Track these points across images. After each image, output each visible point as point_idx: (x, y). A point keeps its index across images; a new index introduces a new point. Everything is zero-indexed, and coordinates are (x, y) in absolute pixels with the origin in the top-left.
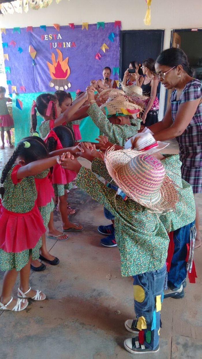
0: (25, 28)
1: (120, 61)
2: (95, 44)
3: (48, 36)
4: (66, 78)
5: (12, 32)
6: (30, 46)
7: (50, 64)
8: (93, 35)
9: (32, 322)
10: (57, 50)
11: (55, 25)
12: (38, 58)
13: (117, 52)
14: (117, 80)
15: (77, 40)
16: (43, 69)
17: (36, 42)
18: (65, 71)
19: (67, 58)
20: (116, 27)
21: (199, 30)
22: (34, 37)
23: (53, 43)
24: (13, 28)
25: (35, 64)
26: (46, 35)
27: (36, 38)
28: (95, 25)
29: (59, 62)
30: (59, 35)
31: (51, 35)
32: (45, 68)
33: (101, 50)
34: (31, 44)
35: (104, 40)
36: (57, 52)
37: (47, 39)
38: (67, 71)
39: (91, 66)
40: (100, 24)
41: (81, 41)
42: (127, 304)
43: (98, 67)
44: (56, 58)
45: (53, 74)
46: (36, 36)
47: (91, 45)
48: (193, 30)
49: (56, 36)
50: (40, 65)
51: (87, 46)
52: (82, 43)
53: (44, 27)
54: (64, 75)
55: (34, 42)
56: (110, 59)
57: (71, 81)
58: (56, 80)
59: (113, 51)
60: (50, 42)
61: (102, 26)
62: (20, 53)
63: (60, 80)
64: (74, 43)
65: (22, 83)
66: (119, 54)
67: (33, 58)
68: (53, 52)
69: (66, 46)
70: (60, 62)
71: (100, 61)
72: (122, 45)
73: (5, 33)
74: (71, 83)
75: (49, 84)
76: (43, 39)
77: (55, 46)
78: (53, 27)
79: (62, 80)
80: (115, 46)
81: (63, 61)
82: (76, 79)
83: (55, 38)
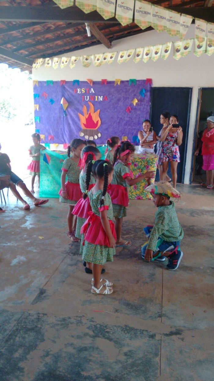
0: (58, 81)
1: (150, 116)
2: (126, 99)
3: (81, 89)
4: (96, 129)
5: (45, 85)
6: (63, 98)
7: (81, 115)
8: (125, 90)
10: (89, 102)
11: (88, 80)
12: (69, 110)
13: (147, 106)
15: (109, 94)
16: (73, 120)
17: (68, 95)
18: (95, 122)
19: (99, 110)
20: (147, 84)
22: (67, 90)
23: (86, 97)
24: (45, 80)
25: (66, 115)
26: (79, 88)
27: (69, 91)
28: (128, 81)
29: (90, 114)
30: (92, 89)
31: (84, 89)
32: (76, 119)
33: (132, 104)
34: (63, 96)
35: (135, 95)
36: (89, 105)
37: (80, 92)
38: (97, 122)
39: (121, 118)
40: (132, 81)
41: (112, 96)
43: (128, 119)
44: (88, 110)
45: (84, 124)
46: (69, 89)
47: (122, 99)
49: (88, 90)
50: (71, 116)
51: (119, 100)
52: (113, 97)
53: (77, 82)
54: (95, 125)
56: (140, 112)
57: (101, 132)
58: (86, 130)
59: (144, 105)
60: (83, 95)
61: (133, 82)
62: (52, 104)
63: (90, 130)
64: (106, 97)
65: (51, 132)
66: (149, 109)
67: (65, 109)
68: (85, 105)
69: (98, 99)
70: (92, 114)
72: (152, 100)
73: (37, 85)
74: (101, 133)
75: (79, 133)
76: (76, 92)
77: (87, 99)
78: (87, 81)
79: (92, 130)
80: (145, 101)
81: (94, 113)
82: (107, 129)
83: (87, 92)
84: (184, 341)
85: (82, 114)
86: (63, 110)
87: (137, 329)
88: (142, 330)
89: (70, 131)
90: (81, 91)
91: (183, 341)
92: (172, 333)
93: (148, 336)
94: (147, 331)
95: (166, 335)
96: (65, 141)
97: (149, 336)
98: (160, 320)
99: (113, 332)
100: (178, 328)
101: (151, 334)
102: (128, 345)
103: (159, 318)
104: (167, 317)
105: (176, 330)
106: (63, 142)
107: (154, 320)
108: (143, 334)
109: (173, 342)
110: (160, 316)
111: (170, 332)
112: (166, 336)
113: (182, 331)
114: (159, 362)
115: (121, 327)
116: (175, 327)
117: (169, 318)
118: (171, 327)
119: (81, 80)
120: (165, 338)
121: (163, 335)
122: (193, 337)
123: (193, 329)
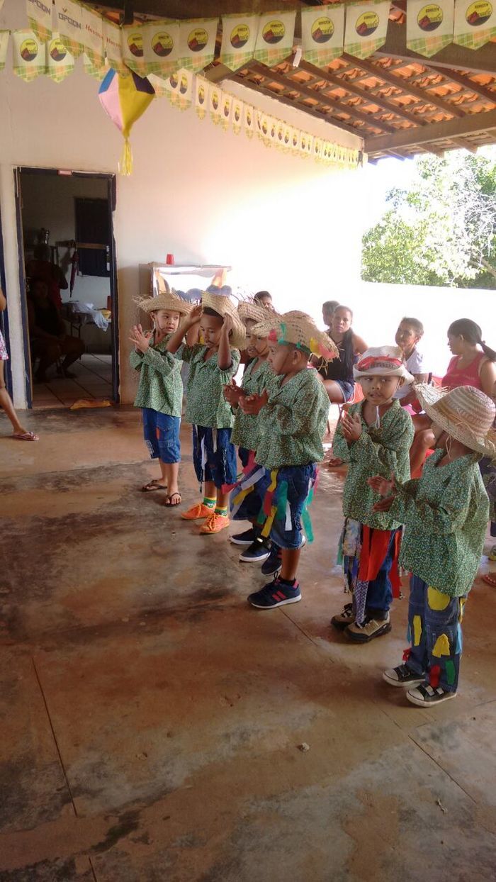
9: (179, 853)
21: (74, 173)
42: (302, 727)
48: (61, 172)
84: (149, 842)
87: (16, 871)
88: (32, 867)
91: (148, 844)
92: (114, 836)
93: (54, 873)
94: (45, 862)
95: (102, 847)
97: (57, 873)
98: (72, 810)
100: (122, 813)
101: (60, 863)
103: (66, 806)
104: (88, 791)
105: (121, 819)
107: (55, 820)
108: (38, 876)
109: (125, 859)
110: (67, 799)
111: (108, 834)
112: (102, 851)
113: (135, 815)
116: (116, 811)
117: (93, 794)
118: (106, 818)
120: (100, 858)
121: (93, 851)
122: (167, 818)
123: (159, 799)
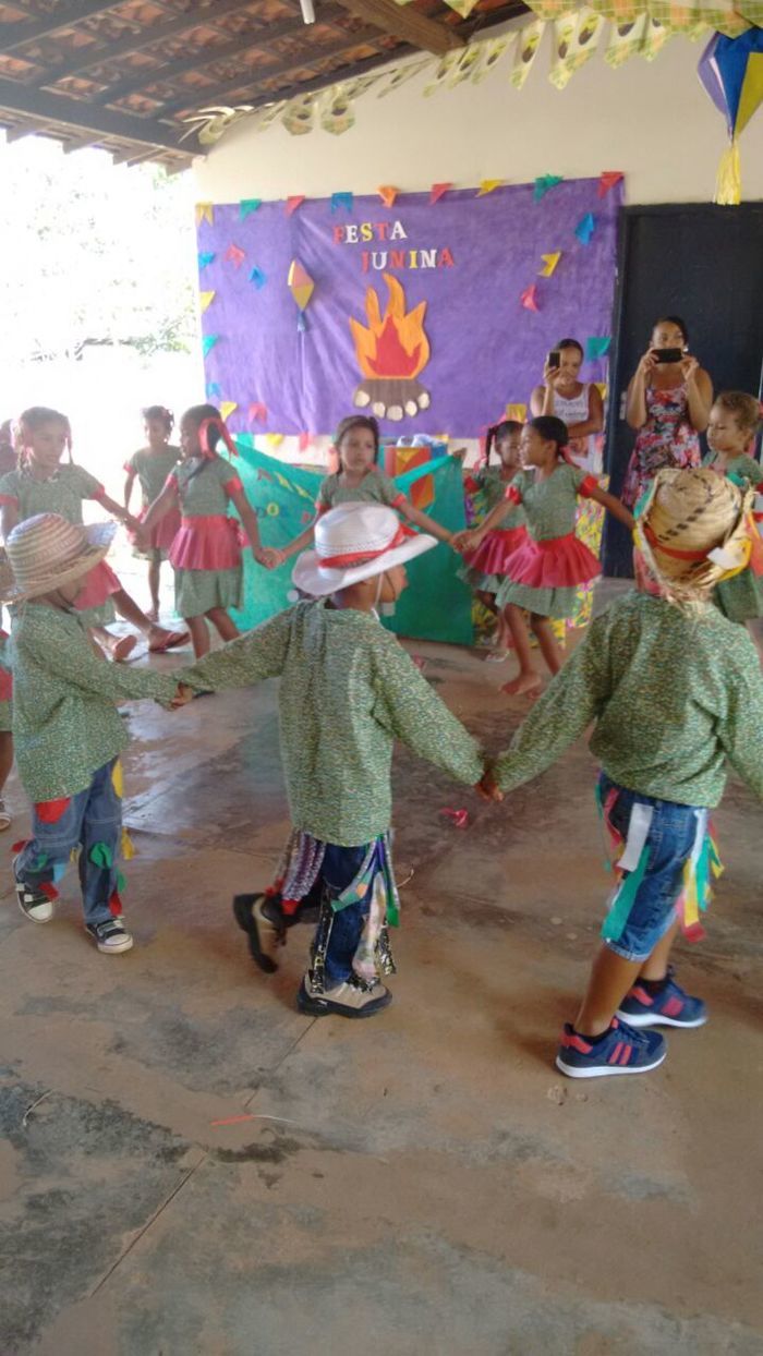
0: (281, 201)
1: (614, 316)
2: (522, 256)
3: (359, 227)
4: (412, 376)
5: (236, 217)
6: (293, 265)
7: (360, 326)
8: (518, 224)
9: (285, 1221)
10: (386, 276)
11: (384, 190)
12: (320, 306)
13: (605, 282)
14: (601, 381)
15: (460, 241)
16: (331, 344)
17: (315, 253)
18: (410, 352)
19: (422, 306)
20: (604, 193)
22: (312, 234)
23: (374, 254)
24: (236, 200)
25: (308, 328)
26: (350, 225)
27: (316, 238)
28: (529, 187)
29: (390, 321)
30: (398, 224)
31: (369, 225)
32: (342, 342)
34: (296, 255)
35: (557, 240)
36: (385, 285)
37: (354, 238)
38: (417, 350)
39: (505, 334)
40: (548, 185)
41: (473, 246)
44: (383, 306)
45: (368, 359)
46: (315, 229)
47: (509, 257)
49: (385, 228)
52: (477, 252)
53: (343, 199)
54: (409, 362)
55: (309, 250)
56: (577, 307)
57: (429, 387)
58: (378, 381)
59: (591, 280)
60: (364, 249)
61: (552, 189)
62: (258, 287)
63: (391, 382)
64: (449, 251)
65: (259, 392)
66: (610, 289)
67: (302, 305)
68: (371, 287)
69: (418, 261)
70: (396, 321)
71: (537, 313)
72: (623, 256)
73: (209, 218)
74: (429, 394)
75: (353, 394)
76: (340, 238)
77: (379, 262)
78: (378, 196)
79: (399, 381)
80: (597, 261)
81: (406, 313)
82: (451, 377)
83: (382, 237)
84: (273, 1186)
85: (362, 323)
86: (297, 306)
87: (137, 1121)
88: (153, 1126)
89: (323, 387)
90: (358, 232)
91: (269, 1188)
92: (254, 1153)
93: (160, 1148)
94: (167, 1130)
95: (227, 1156)
96: (303, 423)
97: (163, 1149)
98: (246, 1100)
99: (49, 1120)
100: (288, 1136)
101: (176, 1142)
102: (65, 1172)
103: (246, 1091)
104: (282, 1090)
105: (277, 1141)
106: (298, 428)
107: (223, 1097)
108: (147, 1139)
109: (231, 1184)
110: (257, 1084)
111: (246, 1148)
112: (222, 1160)
113: (294, 1147)
114: (125, 1247)
115: (91, 1105)
116: (282, 1130)
117: (284, 1096)
118: (264, 1130)
119: (357, 192)
120: (213, 1165)
121: (216, 1153)
122: (319, 1176)
123: (337, 1150)
